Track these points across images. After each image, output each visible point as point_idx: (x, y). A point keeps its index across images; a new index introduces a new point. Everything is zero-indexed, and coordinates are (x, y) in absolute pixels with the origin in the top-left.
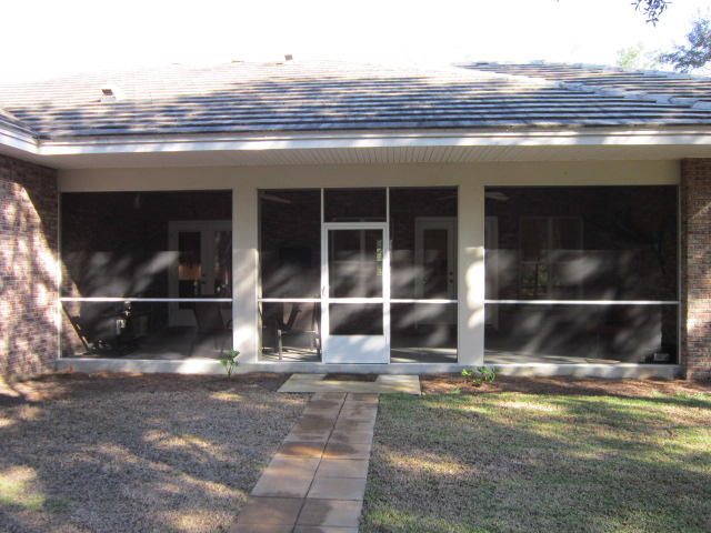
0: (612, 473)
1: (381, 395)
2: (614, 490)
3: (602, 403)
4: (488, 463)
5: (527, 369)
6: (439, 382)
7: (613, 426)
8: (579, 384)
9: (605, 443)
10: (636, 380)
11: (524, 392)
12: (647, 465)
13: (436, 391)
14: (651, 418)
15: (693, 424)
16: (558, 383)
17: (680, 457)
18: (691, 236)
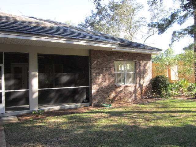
0: (88, 136)
1: (4, 125)
2: (91, 142)
3: (76, 116)
4: (51, 142)
5: (51, 109)
6: (24, 117)
7: (81, 122)
8: (67, 111)
9: (82, 127)
10: (81, 108)
11: (53, 116)
12: (95, 132)
13: (24, 120)
14: (89, 118)
15: (99, 118)
16: (61, 112)
17: (101, 127)
18: (92, 69)
